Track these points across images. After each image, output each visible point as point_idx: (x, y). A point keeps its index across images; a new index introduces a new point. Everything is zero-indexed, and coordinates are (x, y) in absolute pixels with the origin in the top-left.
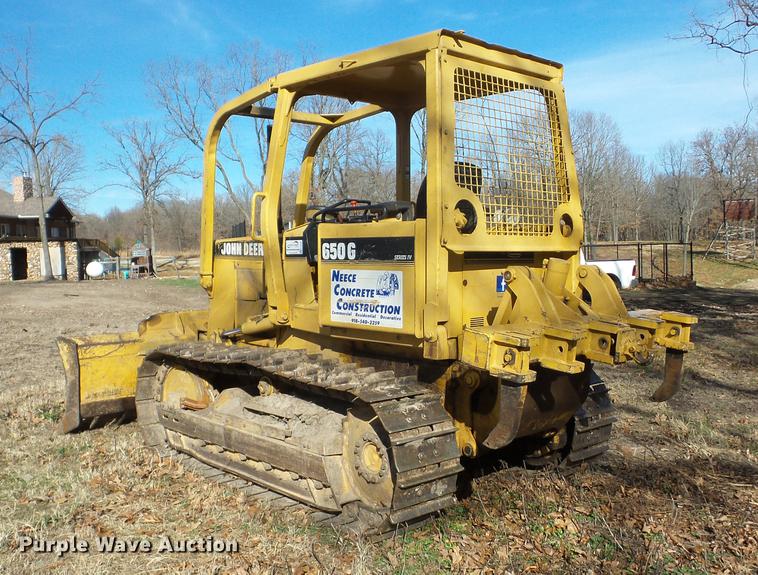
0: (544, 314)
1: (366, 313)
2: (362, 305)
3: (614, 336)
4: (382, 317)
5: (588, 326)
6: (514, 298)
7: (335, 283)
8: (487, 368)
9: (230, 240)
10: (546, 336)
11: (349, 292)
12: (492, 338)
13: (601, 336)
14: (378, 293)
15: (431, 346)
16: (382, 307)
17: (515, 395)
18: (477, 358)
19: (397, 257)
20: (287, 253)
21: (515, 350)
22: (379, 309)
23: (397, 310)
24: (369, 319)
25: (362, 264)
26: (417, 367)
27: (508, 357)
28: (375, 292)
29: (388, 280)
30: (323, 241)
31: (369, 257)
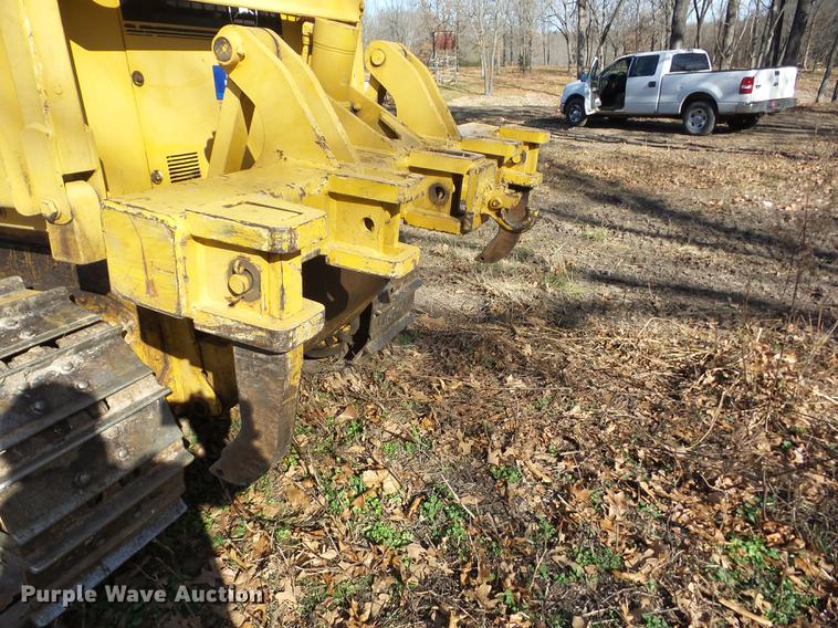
0: (321, 142)
3: (458, 179)
5: (407, 162)
6: (248, 107)
8: (185, 313)
10: (333, 195)
12: (183, 228)
13: (432, 180)
15: (63, 233)
17: (273, 374)
18: (150, 285)
21: (257, 260)
27: (239, 283)
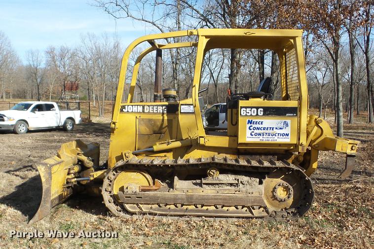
1: (269, 136)
2: (266, 134)
4: (278, 138)
7: (249, 125)
8: (346, 152)
9: (138, 104)
11: (258, 129)
12: (349, 142)
14: (276, 128)
15: (303, 147)
16: (279, 134)
18: (342, 149)
19: (287, 115)
20: (182, 111)
22: (277, 135)
23: (287, 135)
24: (270, 139)
25: (267, 117)
26: (276, 157)
28: (275, 128)
29: (283, 123)
30: (241, 107)
31: (272, 114)
